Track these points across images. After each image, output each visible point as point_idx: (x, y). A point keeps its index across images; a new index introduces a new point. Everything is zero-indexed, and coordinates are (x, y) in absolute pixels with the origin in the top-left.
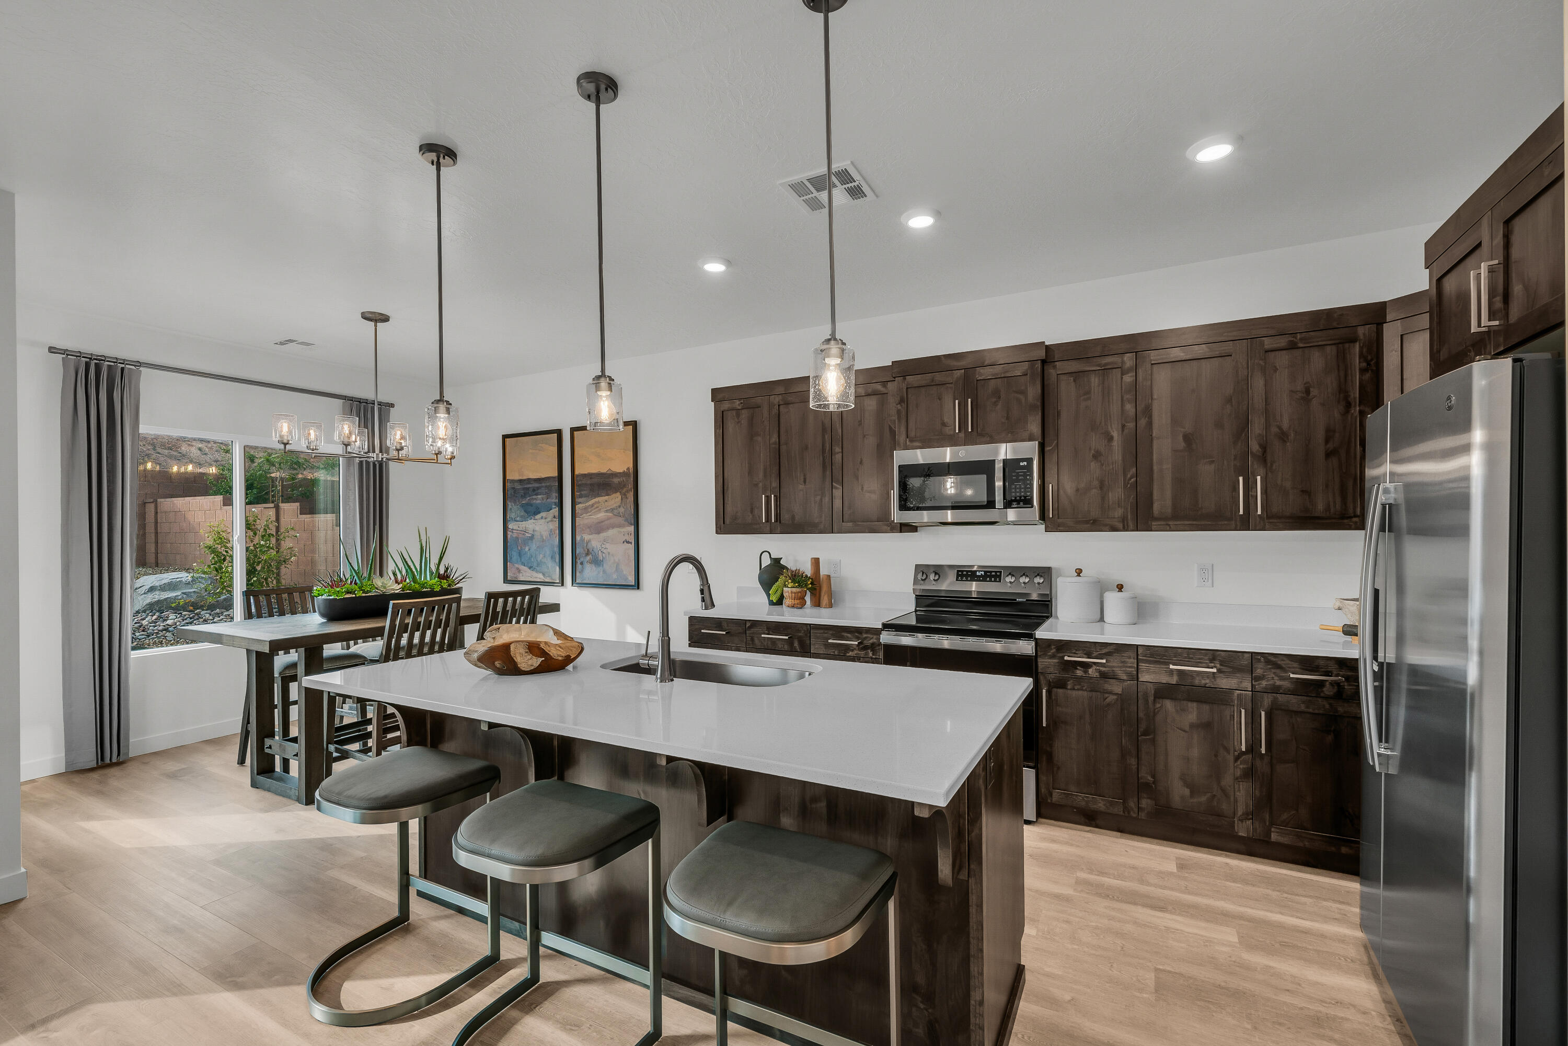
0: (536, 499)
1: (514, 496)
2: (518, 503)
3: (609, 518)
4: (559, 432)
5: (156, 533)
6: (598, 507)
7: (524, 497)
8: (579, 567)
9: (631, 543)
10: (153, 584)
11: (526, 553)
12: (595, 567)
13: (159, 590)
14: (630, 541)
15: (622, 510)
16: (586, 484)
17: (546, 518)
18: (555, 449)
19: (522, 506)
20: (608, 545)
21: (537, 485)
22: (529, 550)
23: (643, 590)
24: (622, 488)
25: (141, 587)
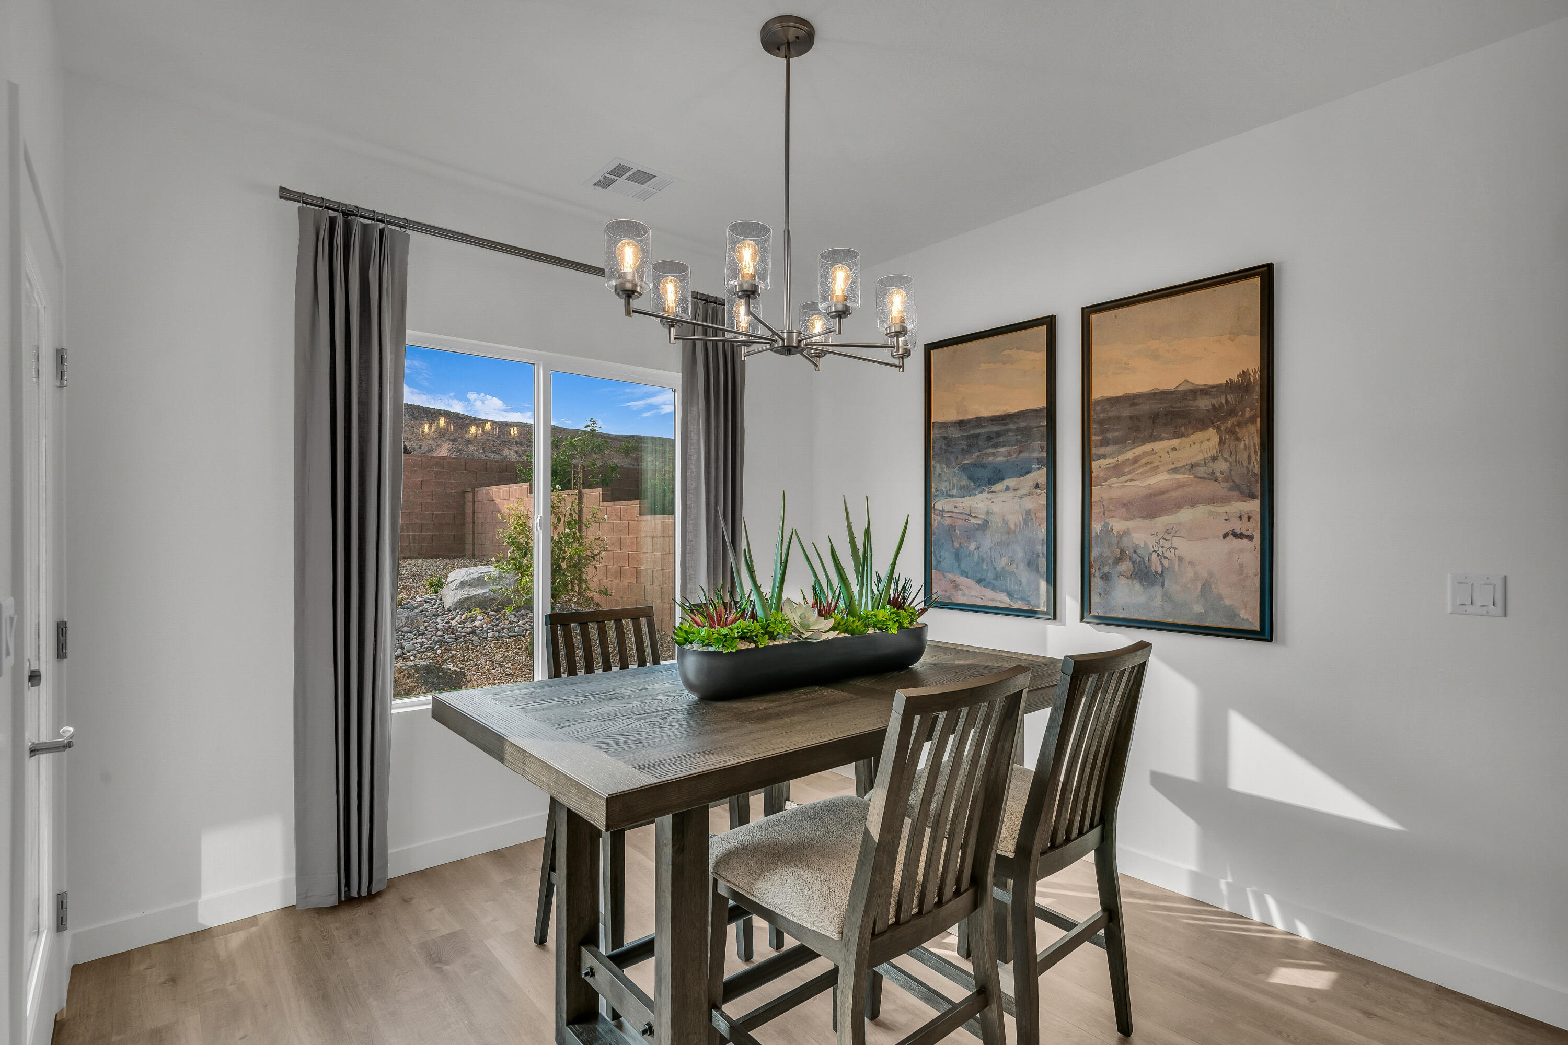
0: (993, 455)
1: (946, 451)
2: (954, 464)
3: (1180, 486)
4: (1050, 323)
5: (474, 523)
6: (1150, 463)
7: (966, 451)
8: (1097, 584)
9: (1250, 538)
10: (464, 579)
11: (970, 554)
12: (1141, 584)
13: (469, 585)
14: (1248, 533)
15: (1221, 466)
16: (1118, 418)
17: (1016, 490)
18: (1042, 356)
19: (964, 468)
20: (1176, 542)
21: (996, 428)
22: (978, 548)
23: (1284, 643)
24: (1224, 419)
25: (452, 581)
